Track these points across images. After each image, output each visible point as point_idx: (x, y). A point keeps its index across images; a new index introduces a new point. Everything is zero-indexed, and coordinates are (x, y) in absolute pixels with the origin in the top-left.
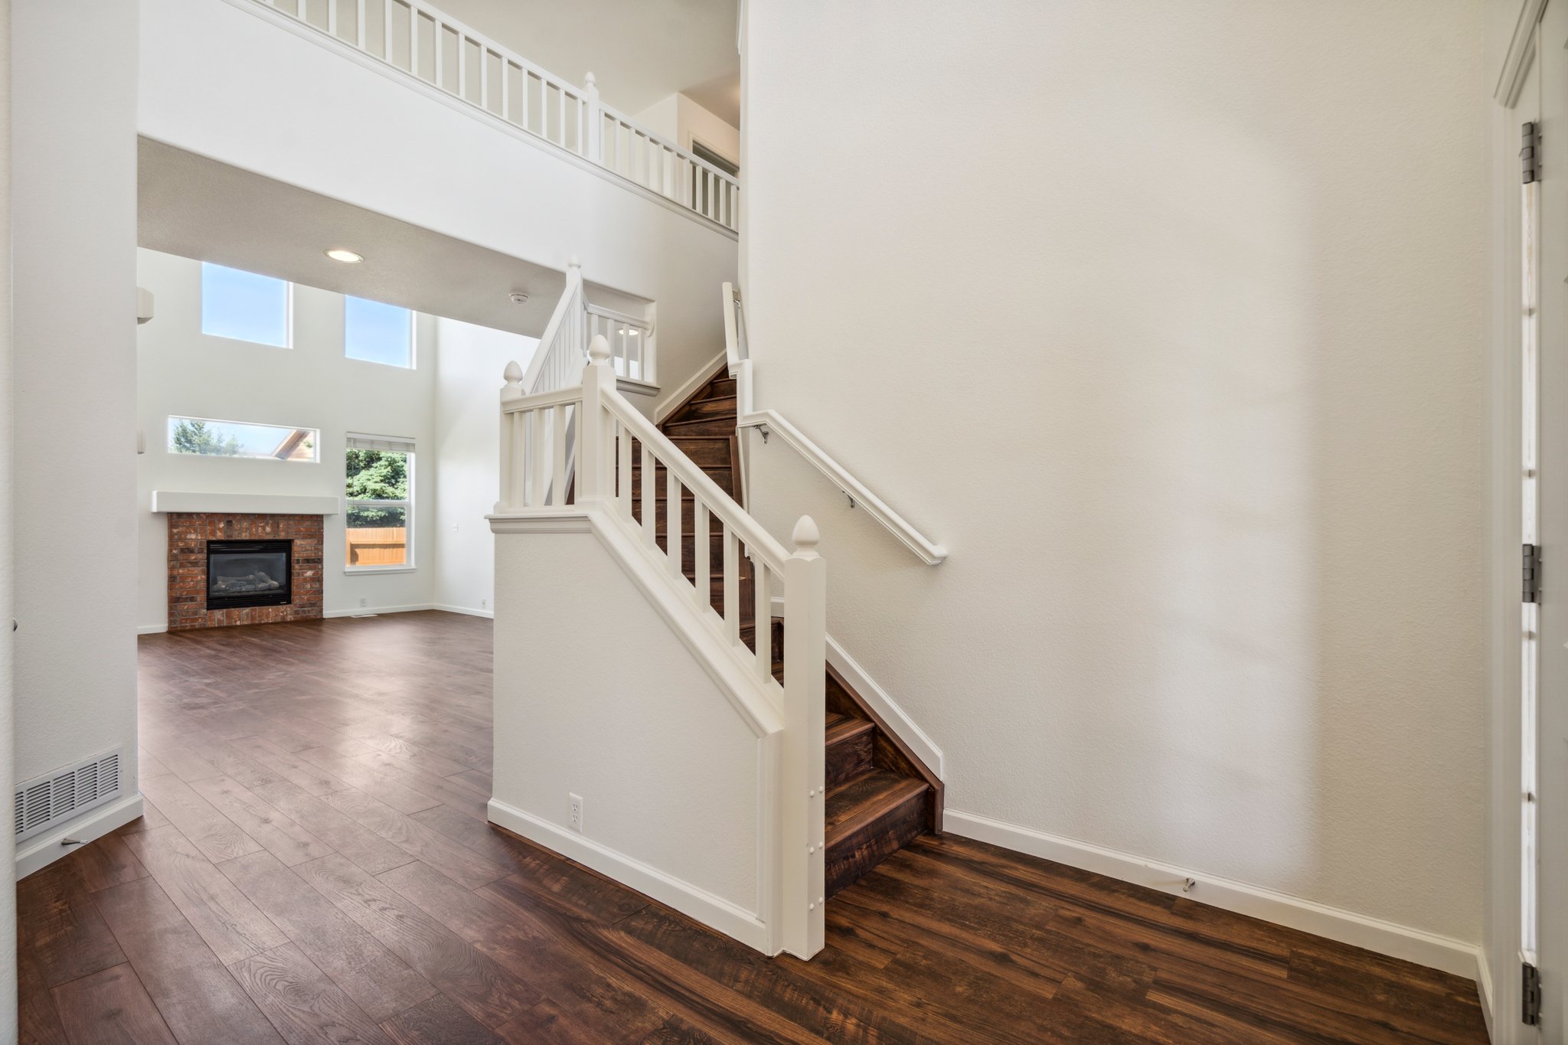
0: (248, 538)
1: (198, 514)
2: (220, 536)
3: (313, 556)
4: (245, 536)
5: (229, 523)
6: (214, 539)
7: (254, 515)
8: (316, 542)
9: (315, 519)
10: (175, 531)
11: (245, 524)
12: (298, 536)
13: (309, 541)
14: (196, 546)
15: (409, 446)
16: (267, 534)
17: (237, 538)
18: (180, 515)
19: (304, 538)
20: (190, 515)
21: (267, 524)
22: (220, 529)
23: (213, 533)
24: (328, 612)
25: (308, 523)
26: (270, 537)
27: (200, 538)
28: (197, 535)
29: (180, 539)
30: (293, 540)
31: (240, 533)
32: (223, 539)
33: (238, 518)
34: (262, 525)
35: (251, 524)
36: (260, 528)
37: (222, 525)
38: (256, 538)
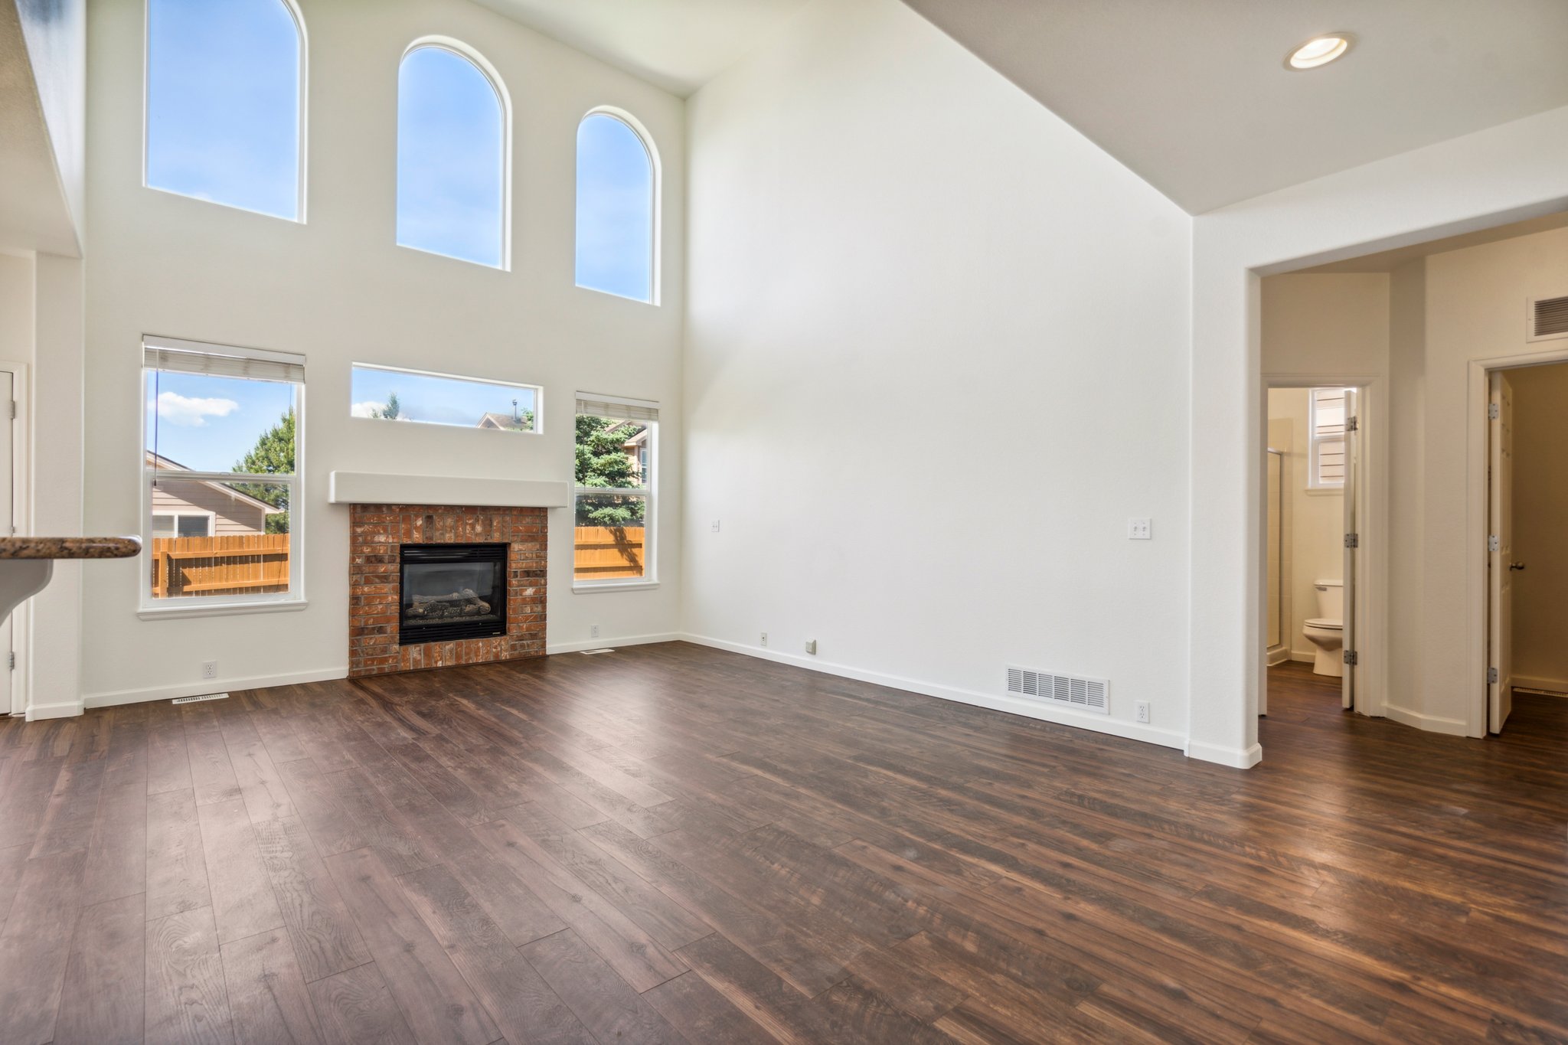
0: (452, 541)
1: (389, 506)
2: (417, 537)
3: (533, 566)
4: (449, 538)
5: (429, 518)
6: (410, 542)
7: (461, 507)
8: (538, 546)
9: (537, 514)
10: (359, 530)
11: (449, 521)
12: (515, 538)
13: (530, 545)
14: (386, 552)
15: (652, 413)
16: (477, 535)
17: (439, 541)
18: (365, 507)
19: (523, 541)
20: (378, 507)
21: (477, 520)
22: (416, 528)
23: (409, 534)
24: (555, 645)
25: (528, 520)
26: (480, 540)
27: (391, 541)
28: (387, 537)
29: (366, 543)
30: (510, 544)
31: (442, 534)
32: (421, 542)
33: (440, 511)
34: (470, 522)
35: (457, 521)
36: (468, 527)
37: (419, 522)
38: (463, 541)
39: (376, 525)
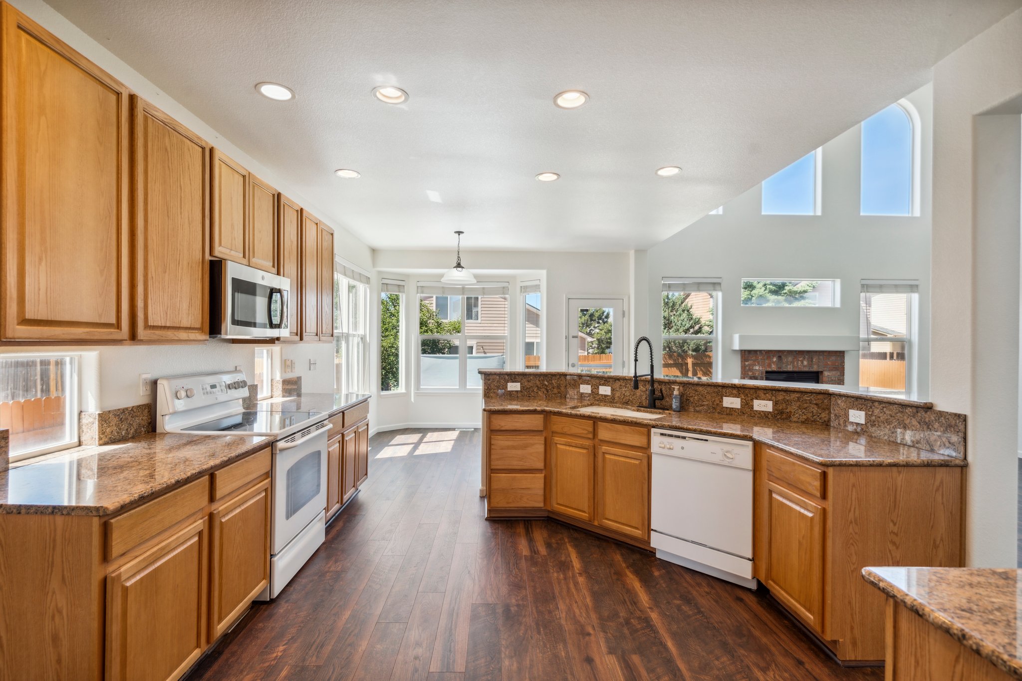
0: (791, 370)
1: (761, 351)
2: (774, 368)
4: (790, 368)
5: (780, 357)
6: (770, 370)
7: (796, 351)
8: (839, 374)
9: (838, 354)
10: (747, 363)
11: (790, 359)
12: (826, 369)
13: (834, 372)
14: (760, 373)
15: (914, 288)
16: (804, 366)
17: (784, 370)
18: (750, 352)
19: (830, 370)
20: (756, 351)
21: (805, 359)
22: (773, 362)
23: (769, 365)
25: (833, 358)
26: (806, 369)
27: (761, 369)
28: (760, 367)
29: (750, 370)
30: (822, 372)
31: (786, 366)
32: (775, 370)
33: (785, 353)
34: (801, 359)
35: (794, 359)
36: (799, 362)
37: (775, 359)
38: (796, 370)
39: (754, 361)
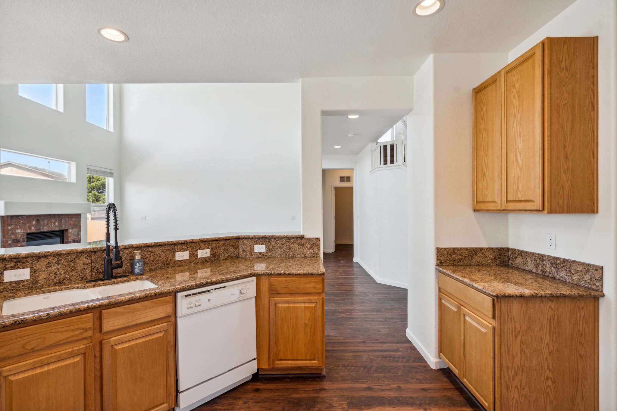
1: (22, 216)
2: (33, 230)
3: (77, 238)
4: (46, 229)
5: (38, 221)
6: (30, 232)
8: (78, 230)
9: (77, 216)
10: (8, 228)
11: (46, 222)
12: (70, 227)
13: (75, 229)
14: (21, 237)
15: (111, 174)
16: (56, 227)
17: (42, 231)
19: (72, 228)
20: (17, 217)
21: (56, 220)
22: (33, 225)
23: (30, 228)
25: (74, 219)
26: (57, 229)
27: (23, 232)
28: (21, 230)
29: (12, 234)
30: (67, 230)
31: (43, 227)
32: (35, 231)
33: (42, 217)
34: (54, 221)
35: (48, 221)
36: (53, 224)
37: (34, 223)
38: (50, 230)
39: (16, 225)
